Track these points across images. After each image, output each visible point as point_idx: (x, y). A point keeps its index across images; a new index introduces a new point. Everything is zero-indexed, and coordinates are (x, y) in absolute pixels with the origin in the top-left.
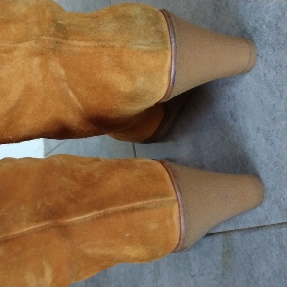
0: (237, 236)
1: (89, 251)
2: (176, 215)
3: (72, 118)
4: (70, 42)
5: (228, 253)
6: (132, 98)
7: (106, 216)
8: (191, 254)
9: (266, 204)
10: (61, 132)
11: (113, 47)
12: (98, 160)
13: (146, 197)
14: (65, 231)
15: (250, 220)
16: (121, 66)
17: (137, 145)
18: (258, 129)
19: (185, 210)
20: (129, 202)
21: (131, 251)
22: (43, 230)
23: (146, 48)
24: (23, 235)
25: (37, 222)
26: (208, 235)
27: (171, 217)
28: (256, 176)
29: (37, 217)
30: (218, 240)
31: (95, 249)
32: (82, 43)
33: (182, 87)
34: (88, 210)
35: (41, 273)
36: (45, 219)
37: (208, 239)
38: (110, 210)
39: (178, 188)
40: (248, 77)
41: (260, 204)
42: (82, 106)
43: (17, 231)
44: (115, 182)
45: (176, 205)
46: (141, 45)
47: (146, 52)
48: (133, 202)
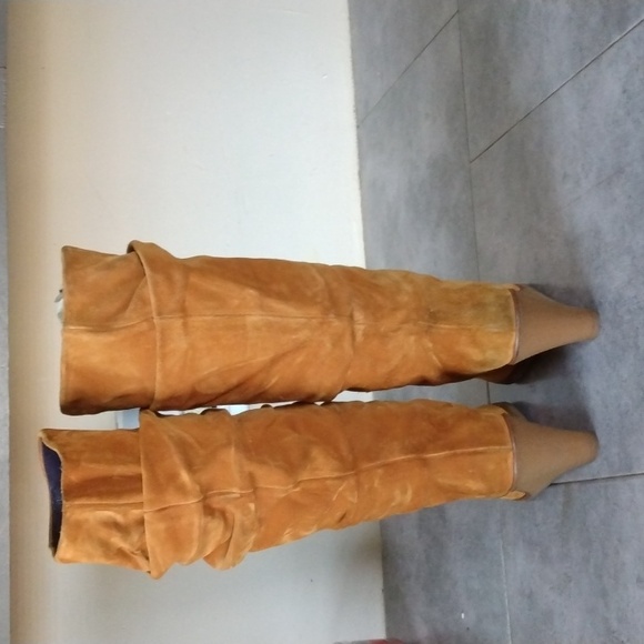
0: (575, 487)
1: (440, 480)
2: (510, 461)
3: (432, 374)
4: (438, 325)
5: (568, 503)
6: (483, 364)
7: (455, 455)
8: (537, 504)
9: (599, 460)
10: (424, 382)
11: (470, 330)
12: (449, 405)
13: (488, 444)
14: (425, 463)
15: (586, 474)
16: (475, 343)
17: (491, 384)
18: (598, 392)
19: (518, 457)
20: (472, 446)
21: (474, 485)
22: (409, 461)
23: (496, 330)
24: (395, 463)
25: (406, 454)
26: (552, 485)
27: (506, 461)
28: (593, 433)
29: (406, 450)
30: (561, 489)
31: (446, 479)
32: (447, 326)
33: (525, 355)
34: (444, 450)
35: (404, 492)
36: (412, 453)
37: (552, 489)
38: (459, 451)
39: (515, 440)
40: (593, 343)
41: (592, 460)
42: (440, 361)
43: (392, 460)
44: (465, 430)
45: (511, 454)
46: (492, 328)
47: (496, 333)
48: (477, 446)
